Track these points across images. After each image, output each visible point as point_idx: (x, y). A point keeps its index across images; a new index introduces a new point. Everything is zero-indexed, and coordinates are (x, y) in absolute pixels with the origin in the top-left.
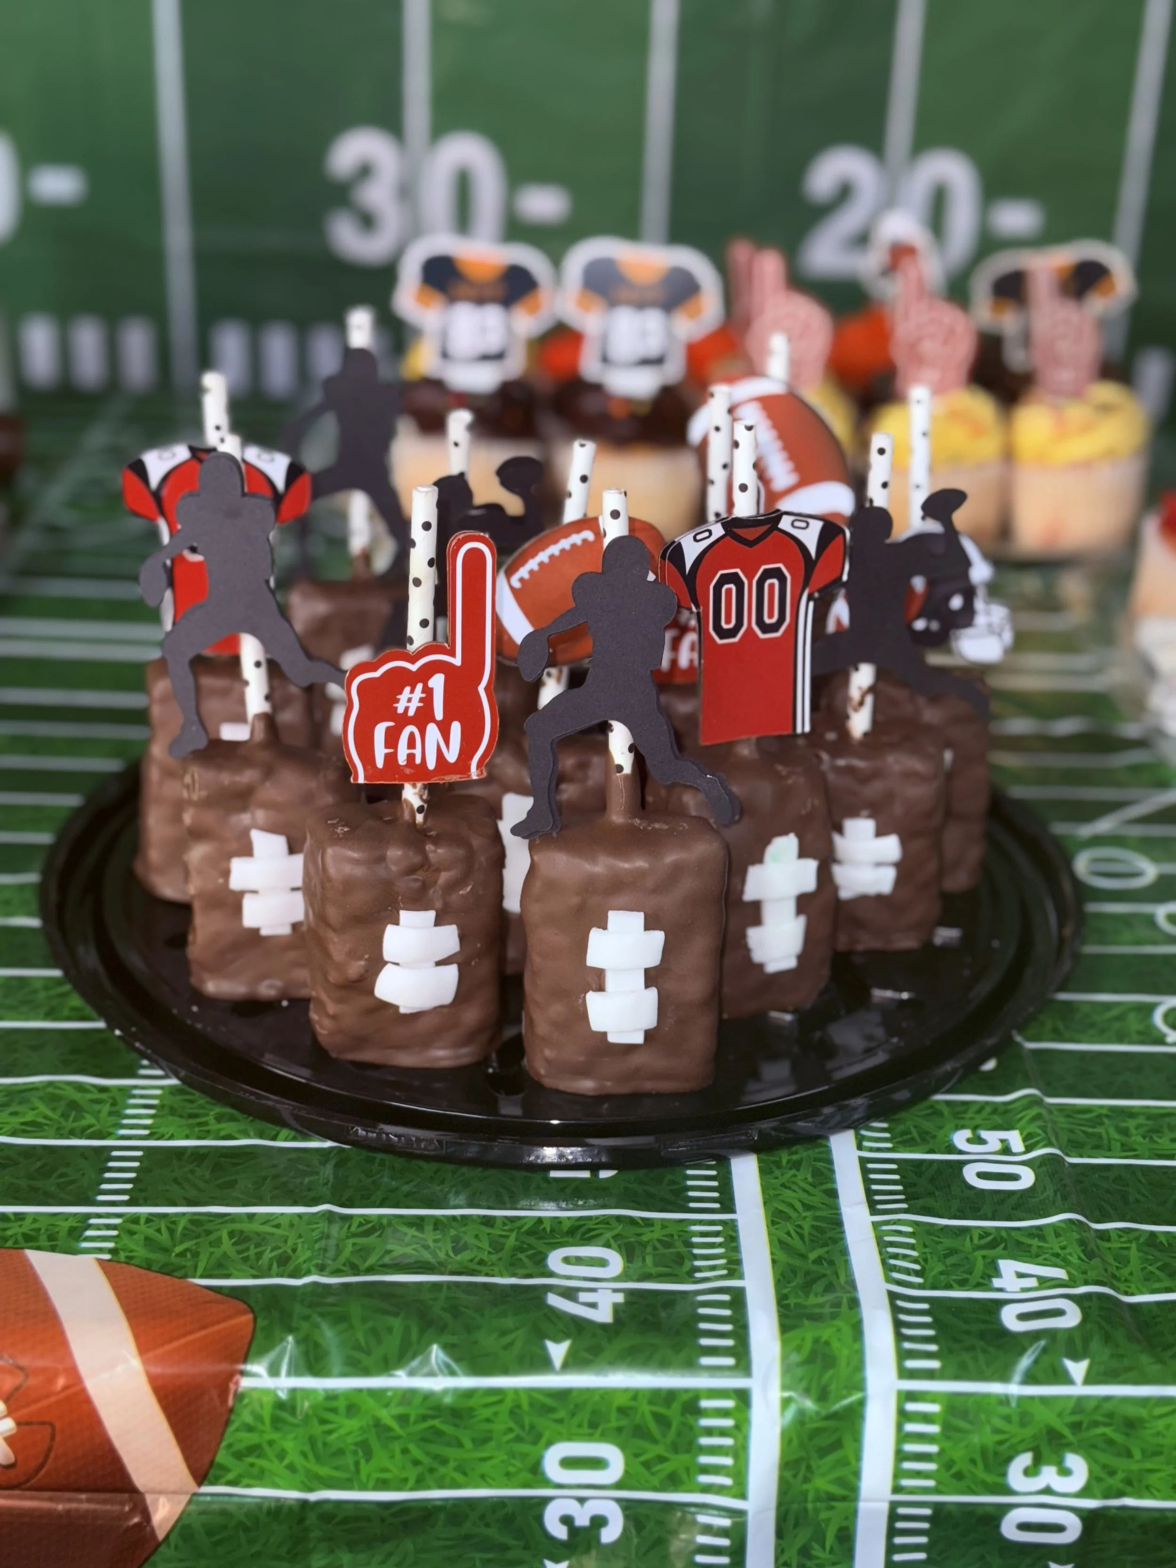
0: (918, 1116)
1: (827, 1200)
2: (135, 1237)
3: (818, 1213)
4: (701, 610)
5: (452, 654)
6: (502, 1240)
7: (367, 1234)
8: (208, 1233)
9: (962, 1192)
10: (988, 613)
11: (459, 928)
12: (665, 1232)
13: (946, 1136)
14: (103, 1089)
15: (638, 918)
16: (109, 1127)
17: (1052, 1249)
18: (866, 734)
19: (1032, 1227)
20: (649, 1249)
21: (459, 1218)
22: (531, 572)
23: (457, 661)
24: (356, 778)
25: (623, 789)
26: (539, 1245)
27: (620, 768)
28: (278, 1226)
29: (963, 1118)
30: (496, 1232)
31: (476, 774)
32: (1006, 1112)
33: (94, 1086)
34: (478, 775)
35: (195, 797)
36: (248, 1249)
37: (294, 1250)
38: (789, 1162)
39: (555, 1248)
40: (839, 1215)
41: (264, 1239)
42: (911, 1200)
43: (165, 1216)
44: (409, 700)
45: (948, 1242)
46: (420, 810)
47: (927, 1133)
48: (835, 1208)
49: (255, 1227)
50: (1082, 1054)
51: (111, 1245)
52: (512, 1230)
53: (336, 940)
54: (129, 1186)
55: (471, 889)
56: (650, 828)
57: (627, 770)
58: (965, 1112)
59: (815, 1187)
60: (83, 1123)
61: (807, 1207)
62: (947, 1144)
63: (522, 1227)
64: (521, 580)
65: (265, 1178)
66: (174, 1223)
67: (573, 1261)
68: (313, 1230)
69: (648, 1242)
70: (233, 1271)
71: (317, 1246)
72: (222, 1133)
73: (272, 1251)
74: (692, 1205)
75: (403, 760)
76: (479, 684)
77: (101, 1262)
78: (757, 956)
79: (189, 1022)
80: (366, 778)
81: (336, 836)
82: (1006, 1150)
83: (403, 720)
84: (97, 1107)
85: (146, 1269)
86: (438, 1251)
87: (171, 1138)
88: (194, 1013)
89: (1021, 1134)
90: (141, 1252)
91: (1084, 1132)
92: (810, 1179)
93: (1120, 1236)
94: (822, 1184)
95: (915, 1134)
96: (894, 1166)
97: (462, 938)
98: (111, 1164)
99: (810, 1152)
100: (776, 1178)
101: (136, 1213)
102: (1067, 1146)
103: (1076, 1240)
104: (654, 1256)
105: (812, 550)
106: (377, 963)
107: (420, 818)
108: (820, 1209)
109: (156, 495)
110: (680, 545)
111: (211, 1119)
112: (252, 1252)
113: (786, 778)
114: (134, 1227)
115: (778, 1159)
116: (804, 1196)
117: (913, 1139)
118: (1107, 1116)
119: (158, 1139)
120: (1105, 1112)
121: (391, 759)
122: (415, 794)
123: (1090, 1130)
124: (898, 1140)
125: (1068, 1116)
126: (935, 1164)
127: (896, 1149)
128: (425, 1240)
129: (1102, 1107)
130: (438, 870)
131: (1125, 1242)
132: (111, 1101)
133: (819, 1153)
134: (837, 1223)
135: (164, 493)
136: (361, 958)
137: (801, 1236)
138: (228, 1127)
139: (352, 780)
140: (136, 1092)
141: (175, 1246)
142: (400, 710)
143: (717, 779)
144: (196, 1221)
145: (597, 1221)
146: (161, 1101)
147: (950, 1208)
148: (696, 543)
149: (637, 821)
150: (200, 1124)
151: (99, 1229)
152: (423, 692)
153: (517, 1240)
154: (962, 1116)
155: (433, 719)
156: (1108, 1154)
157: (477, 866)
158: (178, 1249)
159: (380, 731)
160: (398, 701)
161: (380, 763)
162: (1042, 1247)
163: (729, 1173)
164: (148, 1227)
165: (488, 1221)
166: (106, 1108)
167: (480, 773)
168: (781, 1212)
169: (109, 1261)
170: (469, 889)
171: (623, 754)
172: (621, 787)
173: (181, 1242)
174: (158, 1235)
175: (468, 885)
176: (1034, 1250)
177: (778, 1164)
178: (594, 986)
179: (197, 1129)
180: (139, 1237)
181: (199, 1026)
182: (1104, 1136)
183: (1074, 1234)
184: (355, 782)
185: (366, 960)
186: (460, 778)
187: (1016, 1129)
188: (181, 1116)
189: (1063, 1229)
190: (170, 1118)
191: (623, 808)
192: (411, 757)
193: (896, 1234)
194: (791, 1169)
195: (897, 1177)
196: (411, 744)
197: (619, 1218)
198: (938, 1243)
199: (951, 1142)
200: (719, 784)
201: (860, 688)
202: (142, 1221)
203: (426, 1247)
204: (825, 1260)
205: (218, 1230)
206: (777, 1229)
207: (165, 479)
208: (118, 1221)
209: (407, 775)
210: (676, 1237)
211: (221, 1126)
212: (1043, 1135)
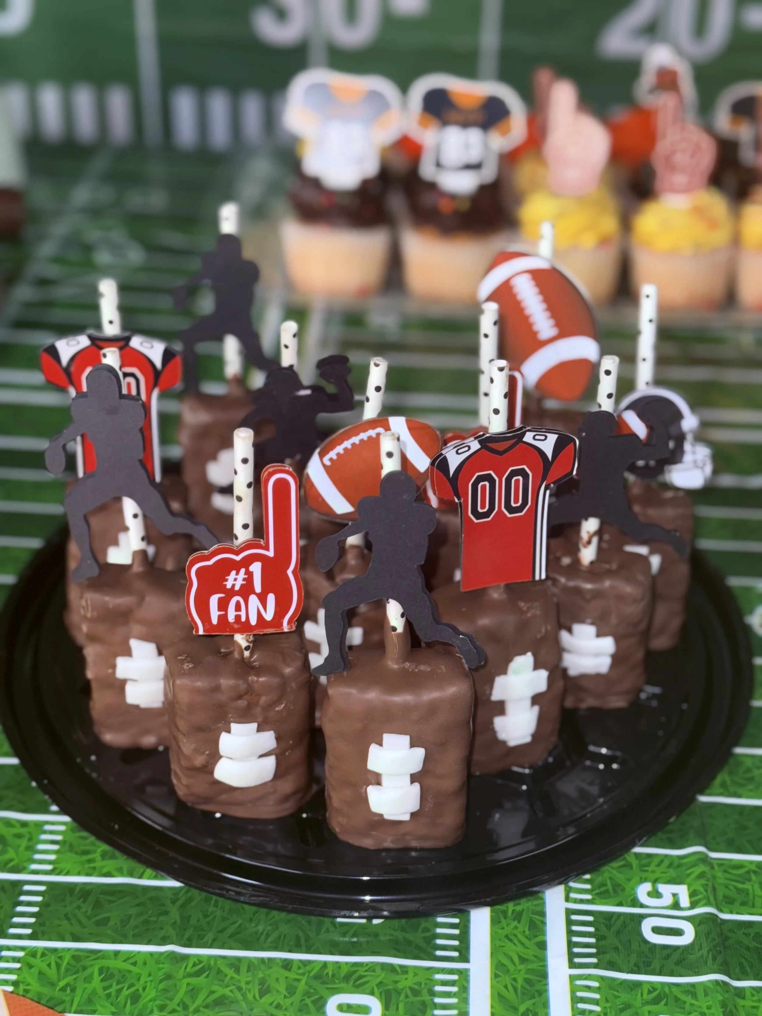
0: (613, 868)
1: (537, 952)
2: (32, 970)
3: (530, 966)
4: (462, 501)
5: (267, 548)
6: (295, 983)
7: (198, 974)
8: (84, 968)
9: (640, 946)
10: (694, 453)
11: (275, 732)
12: (416, 980)
13: (633, 889)
14: (24, 824)
15: (405, 739)
16: (25, 862)
17: (700, 1007)
18: (592, 563)
19: (688, 984)
20: (402, 997)
21: (267, 961)
22: (338, 454)
23: (271, 553)
24: (197, 630)
25: (397, 643)
26: (322, 989)
27: (394, 629)
28: (134, 964)
29: (647, 871)
30: (292, 975)
31: (287, 628)
32: (679, 866)
33: (18, 821)
34: (289, 629)
35: (89, 615)
36: (110, 986)
37: (144, 989)
38: (513, 911)
39: (333, 994)
40: (545, 966)
41: (124, 976)
42: (600, 954)
43: (55, 950)
44: (235, 580)
45: (624, 997)
46: (247, 648)
47: (619, 885)
48: (542, 960)
49: (118, 964)
50: (742, 808)
51: (13, 977)
52: (303, 974)
53: (185, 740)
54: (32, 920)
55: (284, 707)
56: (417, 670)
57: (400, 629)
58: (648, 865)
59: (530, 940)
60: (7, 857)
61: (523, 960)
62: (632, 897)
63: (310, 972)
64: (331, 460)
65: (130, 917)
66: (60, 958)
67: (345, 1008)
68: (160, 969)
69: (402, 990)
70: (99, 1007)
71: (162, 986)
72: (105, 870)
73: (128, 989)
74: (439, 953)
75: (232, 619)
76: (288, 567)
77: (5, 993)
78: (502, 735)
79: (87, 770)
80: (204, 631)
81: (183, 672)
82: (676, 905)
83: (231, 593)
84: (18, 841)
85: (37, 1002)
86: (248, 993)
87: (68, 874)
88: (92, 762)
89: (689, 889)
90: (35, 987)
91: (736, 888)
92: (527, 932)
93: (753, 995)
94: (536, 936)
95: (610, 887)
96: (590, 918)
97: (278, 739)
98: (23, 898)
99: (530, 904)
100: (503, 928)
101: (35, 947)
102: (722, 901)
103: (719, 1001)
104: (406, 1004)
105: (549, 455)
106: (215, 756)
107: (247, 654)
108: (533, 962)
109: (67, 370)
110: (445, 457)
111: (97, 856)
112: (115, 988)
113: (526, 612)
114: (32, 960)
115: (506, 909)
116: (520, 948)
117: (607, 891)
118: (755, 872)
119: (59, 874)
120: (753, 867)
121: (223, 619)
122: (243, 638)
123: (740, 886)
124: (597, 891)
125: (726, 871)
126: (621, 917)
127: (594, 901)
128: (239, 981)
129: (751, 862)
130: (259, 695)
131: (756, 1001)
132: (28, 836)
133: (535, 905)
134: (544, 975)
135: (72, 369)
136: (203, 753)
137: (515, 989)
138: (109, 864)
139: (194, 632)
140: (48, 827)
141: (59, 981)
142: (229, 586)
143: (467, 639)
144: (77, 956)
145: (367, 968)
146: (64, 837)
147: (629, 962)
148: (458, 455)
149: (407, 664)
150: (90, 861)
151: (8, 962)
152: (245, 574)
153: (306, 984)
154: (646, 868)
155: (253, 592)
156: (751, 910)
157: (289, 690)
158: (62, 984)
159: (214, 600)
160: (227, 580)
161: (215, 621)
162: (693, 1004)
163: (468, 921)
164: (42, 961)
165: (287, 965)
166: (24, 843)
167: (290, 627)
168: (503, 965)
169: (12, 992)
170: (283, 706)
171: (396, 619)
172: (395, 642)
173: (64, 977)
174: (47, 968)
175: (282, 704)
176: (687, 1007)
177: (505, 913)
178: (373, 782)
179: (87, 866)
180: (35, 971)
181: (94, 775)
182: (751, 891)
183: (718, 995)
184: (197, 634)
185: (207, 755)
186: (276, 631)
187: (685, 884)
188: (76, 853)
189: (710, 988)
190: (69, 854)
191: (396, 656)
192: (238, 618)
193: (587, 989)
194: (514, 920)
195: (591, 929)
196: (238, 607)
197: (383, 966)
198: (616, 997)
199: (635, 896)
200: (469, 642)
201: (588, 532)
202: (39, 955)
203: (240, 989)
204: (531, 1011)
205: (92, 966)
206: (498, 982)
207: (73, 359)
208: (21, 954)
209: (236, 629)
210: (423, 985)
211: (106, 863)
212: (705, 893)
